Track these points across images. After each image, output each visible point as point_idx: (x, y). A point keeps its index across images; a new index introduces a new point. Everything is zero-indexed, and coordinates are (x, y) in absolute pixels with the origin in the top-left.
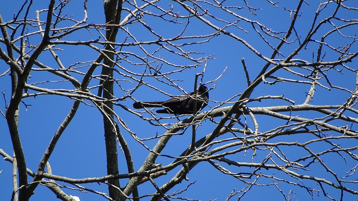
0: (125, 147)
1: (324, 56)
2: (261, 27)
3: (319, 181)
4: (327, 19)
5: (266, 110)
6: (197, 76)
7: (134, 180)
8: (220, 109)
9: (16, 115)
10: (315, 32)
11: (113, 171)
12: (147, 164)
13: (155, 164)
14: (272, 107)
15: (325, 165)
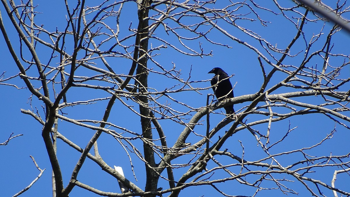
0: (159, 130)
1: (333, 46)
2: (267, 44)
3: (315, 183)
4: (317, 52)
5: (281, 96)
6: (208, 96)
7: (167, 157)
8: (241, 97)
9: (55, 123)
10: (308, 61)
11: (149, 150)
12: (178, 144)
13: (185, 144)
14: (286, 94)
15: (311, 190)
